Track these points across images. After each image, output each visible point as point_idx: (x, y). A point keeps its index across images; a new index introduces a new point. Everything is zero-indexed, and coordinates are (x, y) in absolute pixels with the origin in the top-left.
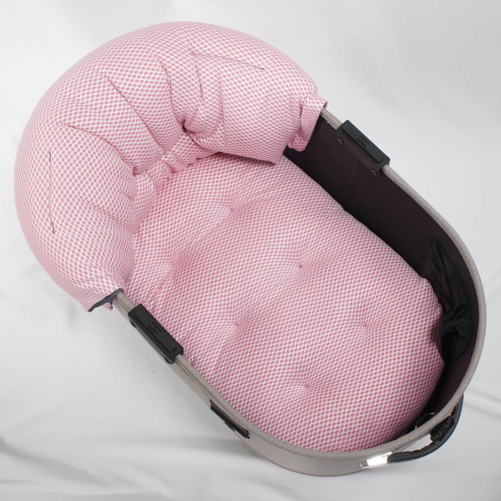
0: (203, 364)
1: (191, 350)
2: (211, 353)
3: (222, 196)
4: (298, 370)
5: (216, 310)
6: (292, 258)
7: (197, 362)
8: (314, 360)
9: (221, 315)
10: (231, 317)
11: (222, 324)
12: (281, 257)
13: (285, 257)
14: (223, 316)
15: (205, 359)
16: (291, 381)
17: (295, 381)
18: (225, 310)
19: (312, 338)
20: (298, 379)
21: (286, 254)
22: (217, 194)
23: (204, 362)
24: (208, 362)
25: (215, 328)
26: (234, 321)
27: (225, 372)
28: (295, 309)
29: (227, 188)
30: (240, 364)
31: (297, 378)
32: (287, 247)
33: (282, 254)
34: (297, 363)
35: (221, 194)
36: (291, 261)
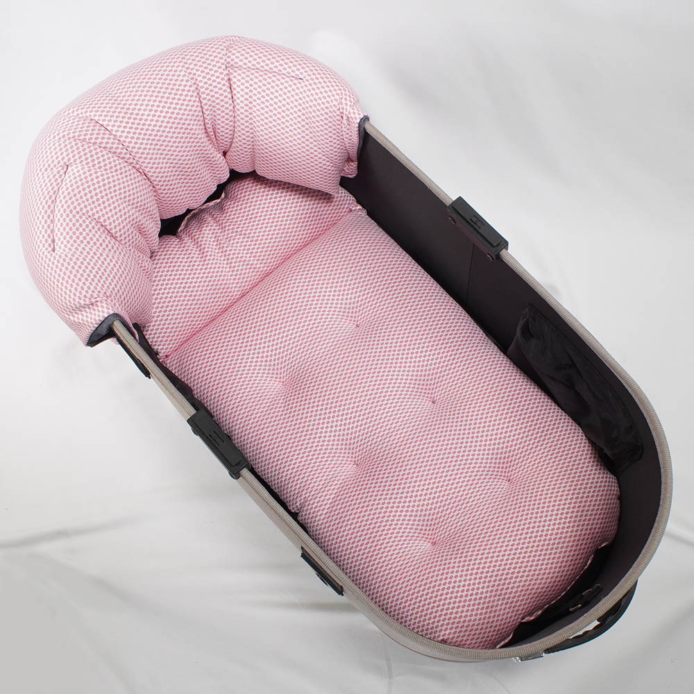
0: (314, 506)
1: (301, 489)
2: (324, 494)
3: (345, 308)
4: (425, 523)
5: (333, 445)
6: (423, 391)
7: (307, 504)
8: (444, 512)
9: (338, 451)
10: (350, 455)
11: (338, 462)
12: (410, 389)
13: (415, 390)
14: (340, 453)
15: (316, 501)
16: (416, 535)
17: (421, 535)
18: (344, 447)
19: (445, 488)
20: (424, 534)
21: (417, 386)
22: (339, 306)
23: (315, 505)
24: (319, 504)
25: (331, 466)
26: (353, 459)
27: (339, 516)
28: (426, 453)
29: (351, 299)
30: (357, 508)
31: (423, 532)
32: (418, 378)
33: (412, 386)
34: (425, 515)
35: (343, 306)
36: (423, 394)
